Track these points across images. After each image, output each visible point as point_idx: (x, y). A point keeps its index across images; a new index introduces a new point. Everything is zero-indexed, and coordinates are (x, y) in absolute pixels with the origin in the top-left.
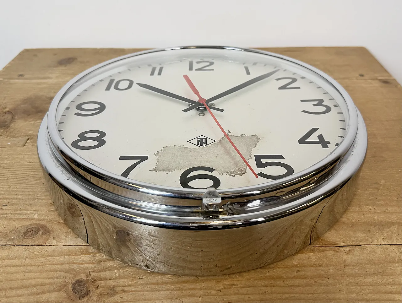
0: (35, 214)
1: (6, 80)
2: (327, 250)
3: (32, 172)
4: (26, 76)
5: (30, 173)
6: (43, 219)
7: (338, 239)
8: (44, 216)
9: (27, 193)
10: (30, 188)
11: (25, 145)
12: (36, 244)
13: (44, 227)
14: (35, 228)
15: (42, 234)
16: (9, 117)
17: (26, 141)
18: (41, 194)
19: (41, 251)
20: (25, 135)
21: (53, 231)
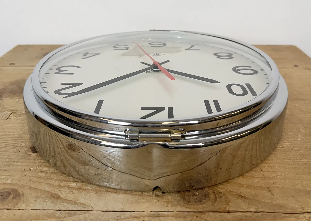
0: (8, 179)
2: (287, 217)
3: (11, 141)
4: (16, 65)
5: (9, 142)
6: (16, 184)
7: (297, 206)
8: (16, 181)
9: (5, 160)
10: (7, 155)
11: (8, 118)
12: (5, 208)
13: (15, 191)
14: (7, 192)
15: (13, 198)
17: (9, 116)
18: (16, 160)
19: (10, 215)
20: (9, 110)
21: (23, 195)
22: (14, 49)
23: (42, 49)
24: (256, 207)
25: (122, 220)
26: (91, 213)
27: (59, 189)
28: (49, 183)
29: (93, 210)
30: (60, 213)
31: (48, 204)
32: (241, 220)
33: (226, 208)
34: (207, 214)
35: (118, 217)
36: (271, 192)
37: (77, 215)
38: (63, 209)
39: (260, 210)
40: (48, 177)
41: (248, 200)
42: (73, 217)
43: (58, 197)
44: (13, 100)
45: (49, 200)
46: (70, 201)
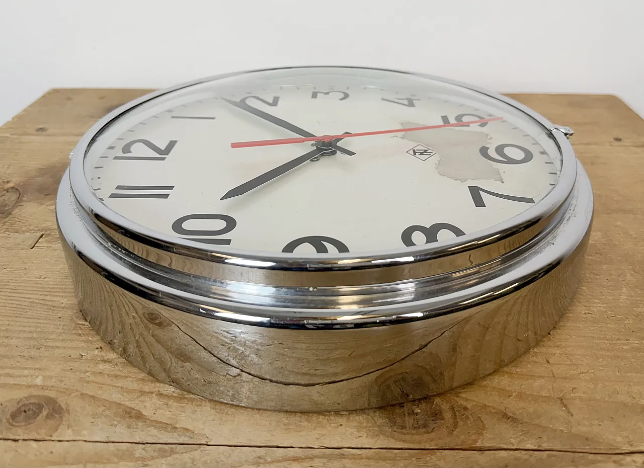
0: (37, 377)
1: (16, 136)
2: (600, 462)
3: (41, 295)
4: (50, 131)
5: (38, 296)
6: (52, 387)
7: (619, 439)
8: (54, 380)
9: (30, 335)
10: (35, 324)
11: (34, 247)
12: (32, 437)
13: (51, 402)
14: (35, 403)
15: (47, 417)
16: (13, 197)
17: (36, 241)
18: (53, 336)
19: (42, 453)
20: (36, 229)
21: (68, 411)
22: (44, 97)
23: (102, 98)
24: (536, 439)
25: (268, 464)
26: (205, 449)
27: (141, 399)
28: (120, 385)
29: (209, 444)
30: (143, 449)
31: (118, 429)
32: (506, 467)
33: (476, 441)
34: (439, 454)
35: (259, 458)
36: (566, 408)
37: (176, 453)
38: (149, 442)
39: (545, 446)
40: (119, 373)
41: (520, 425)
42: (169, 458)
43: (139, 416)
44: (44, 206)
45: (119, 422)
46: (164, 426)
